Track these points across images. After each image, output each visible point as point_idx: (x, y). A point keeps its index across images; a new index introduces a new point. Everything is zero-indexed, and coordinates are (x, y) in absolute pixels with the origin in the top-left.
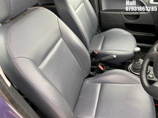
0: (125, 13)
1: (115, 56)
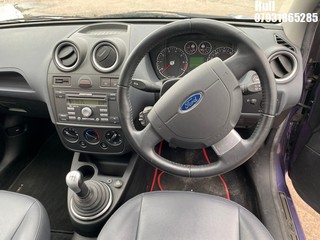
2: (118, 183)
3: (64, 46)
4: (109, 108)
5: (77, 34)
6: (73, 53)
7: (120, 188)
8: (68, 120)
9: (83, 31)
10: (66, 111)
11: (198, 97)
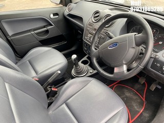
0: (36, 32)
1: (59, 72)
2: (91, 71)
3: (97, 12)
4: (99, 41)
5: (108, 10)
6: (98, 16)
7: (91, 73)
8: (87, 40)
9: (111, 9)
10: (87, 36)
11: (117, 45)
